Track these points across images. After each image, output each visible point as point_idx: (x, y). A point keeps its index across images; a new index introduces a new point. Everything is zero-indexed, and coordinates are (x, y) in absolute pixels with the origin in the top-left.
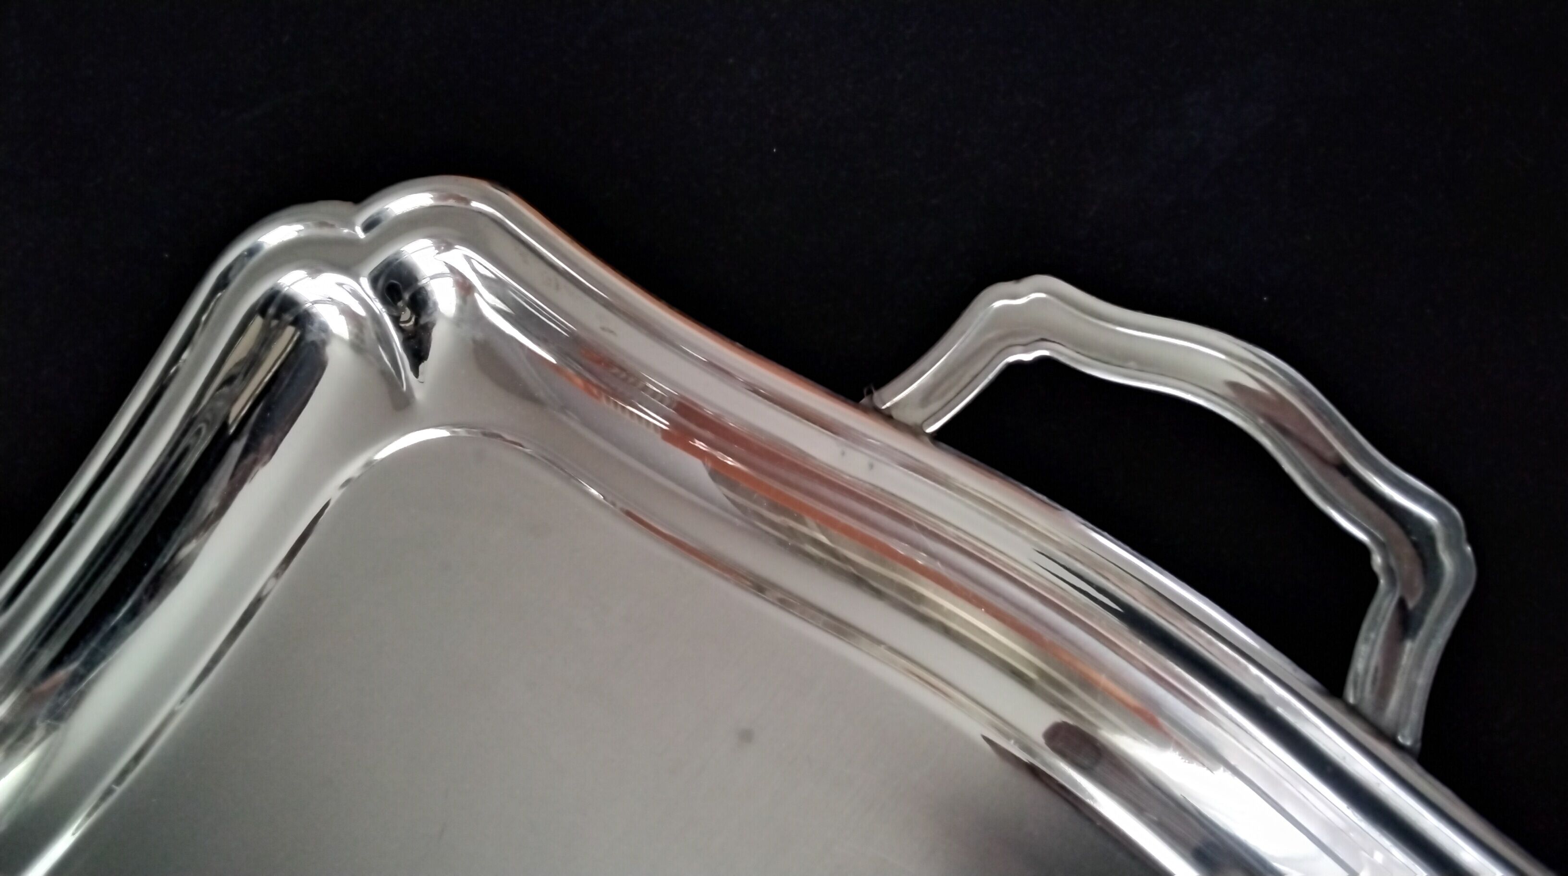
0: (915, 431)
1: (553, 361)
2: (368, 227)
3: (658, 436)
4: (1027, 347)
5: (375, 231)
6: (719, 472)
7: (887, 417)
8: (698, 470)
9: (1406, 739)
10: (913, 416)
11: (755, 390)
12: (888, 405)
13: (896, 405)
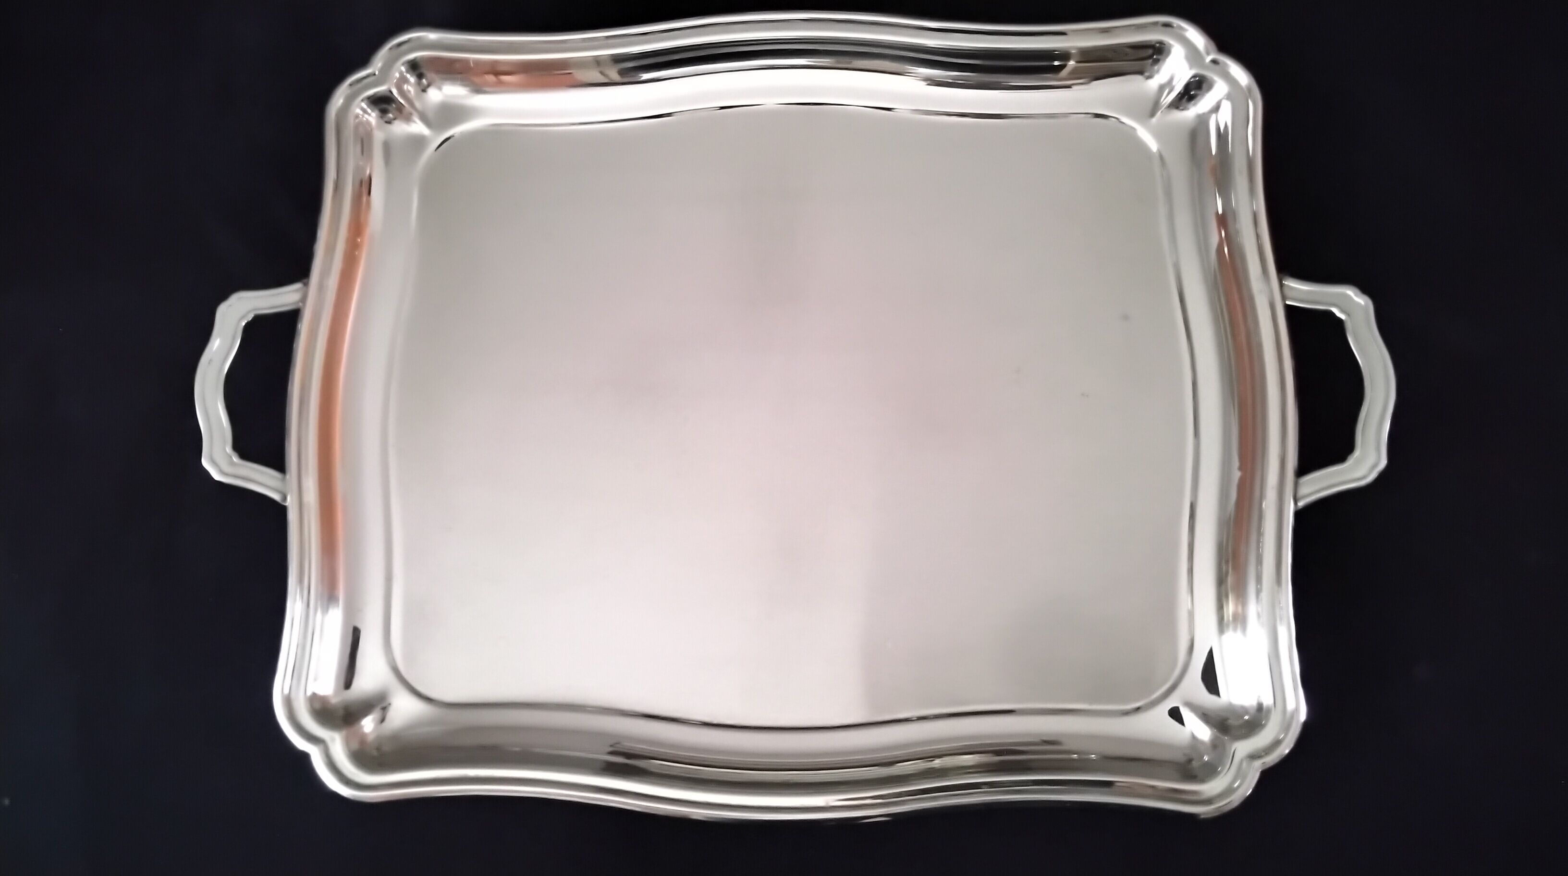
0: (1284, 298)
1: (1214, 153)
2: (1214, 62)
3: (1215, 211)
4: (1342, 311)
5: (1213, 66)
6: (1220, 250)
7: (1281, 286)
8: (1214, 240)
9: (1301, 504)
10: (1287, 292)
11: (1258, 237)
12: (1286, 283)
13: (1288, 286)
